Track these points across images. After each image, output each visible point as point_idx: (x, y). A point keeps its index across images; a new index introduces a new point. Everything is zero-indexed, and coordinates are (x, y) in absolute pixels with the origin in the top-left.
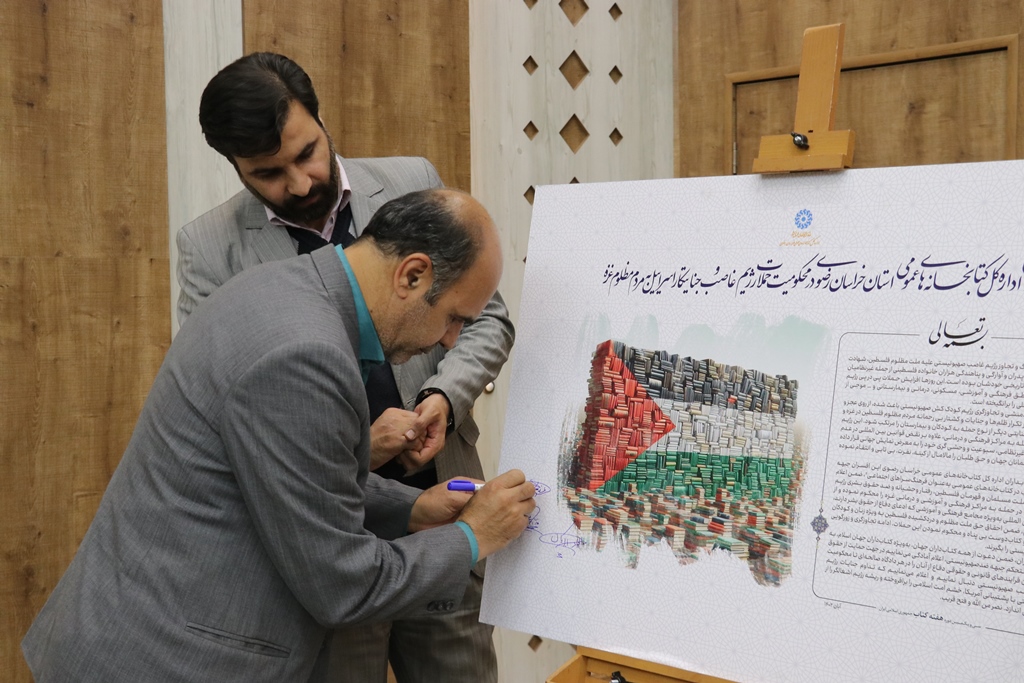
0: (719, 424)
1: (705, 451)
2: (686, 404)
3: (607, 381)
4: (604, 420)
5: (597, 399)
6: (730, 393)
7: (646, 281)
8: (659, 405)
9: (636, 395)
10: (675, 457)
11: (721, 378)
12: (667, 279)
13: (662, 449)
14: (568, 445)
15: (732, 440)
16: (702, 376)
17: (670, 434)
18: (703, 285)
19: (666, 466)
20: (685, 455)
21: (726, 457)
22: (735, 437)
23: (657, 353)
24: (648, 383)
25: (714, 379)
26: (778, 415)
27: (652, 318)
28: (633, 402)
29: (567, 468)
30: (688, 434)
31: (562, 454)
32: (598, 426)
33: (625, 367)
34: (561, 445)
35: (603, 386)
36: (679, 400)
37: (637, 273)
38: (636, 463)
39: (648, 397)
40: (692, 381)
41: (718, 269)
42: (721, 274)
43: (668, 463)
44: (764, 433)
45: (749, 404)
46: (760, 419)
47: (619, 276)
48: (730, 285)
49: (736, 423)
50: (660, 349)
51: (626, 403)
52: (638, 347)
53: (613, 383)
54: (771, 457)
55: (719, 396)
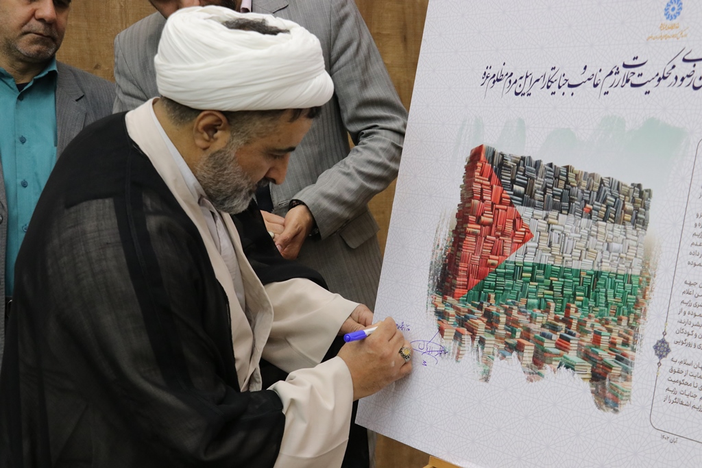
0: (573, 235)
1: (558, 263)
2: (545, 212)
3: (477, 187)
4: (472, 227)
5: (467, 205)
6: (586, 202)
7: (519, 82)
8: (521, 214)
9: (501, 203)
10: (531, 268)
11: (579, 185)
12: (538, 80)
13: (519, 259)
14: (439, 251)
15: (584, 253)
16: (562, 183)
17: (529, 244)
18: (570, 86)
19: (522, 277)
20: (540, 266)
21: (577, 270)
22: (587, 250)
23: (523, 159)
24: (512, 190)
25: (572, 186)
26: (630, 227)
27: (521, 121)
28: (498, 209)
29: (437, 274)
30: (544, 244)
31: (434, 260)
32: (467, 234)
33: (494, 173)
34: (433, 251)
35: (473, 192)
36: (539, 208)
37: (512, 74)
38: (496, 272)
39: (511, 204)
40: (551, 188)
41: (585, 68)
42: (588, 74)
43: (524, 274)
44: (615, 246)
45: (603, 214)
46: (612, 231)
47: (495, 78)
48: (595, 86)
49: (590, 235)
50: (526, 155)
51: (492, 211)
52: (506, 152)
53: (482, 189)
54: (619, 272)
55: (576, 204)
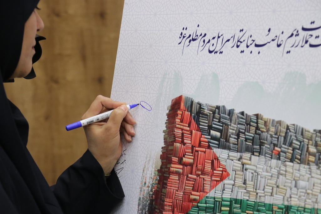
0: (265, 174)
1: (252, 199)
2: (239, 154)
3: (178, 132)
4: (176, 167)
5: (170, 148)
6: (275, 145)
7: (212, 42)
8: (218, 155)
9: (200, 146)
10: (229, 203)
11: (268, 131)
12: (228, 40)
13: (218, 195)
14: (146, 189)
15: (275, 189)
16: (253, 129)
17: (226, 181)
18: (257, 46)
19: (221, 211)
20: (236, 201)
21: (270, 205)
22: (278, 187)
23: (218, 108)
24: (209, 134)
25: (262, 132)
26: (314, 167)
27: (215, 76)
28: (197, 151)
29: (145, 209)
30: (239, 182)
31: (142, 196)
32: (170, 173)
33: (193, 120)
34: (141, 188)
35: (175, 137)
36: (234, 150)
37: (205, 35)
38: (198, 207)
39: (209, 147)
40: (244, 133)
41: (269, 30)
42: (272, 36)
43: (223, 208)
44: (302, 183)
45: (290, 155)
46: (299, 170)
47: (191, 38)
48: (279, 46)
49: (279, 174)
50: (220, 104)
51: (192, 153)
52: (203, 102)
53: (183, 134)
54: (307, 206)
55: (266, 148)
